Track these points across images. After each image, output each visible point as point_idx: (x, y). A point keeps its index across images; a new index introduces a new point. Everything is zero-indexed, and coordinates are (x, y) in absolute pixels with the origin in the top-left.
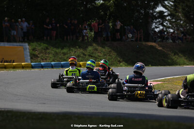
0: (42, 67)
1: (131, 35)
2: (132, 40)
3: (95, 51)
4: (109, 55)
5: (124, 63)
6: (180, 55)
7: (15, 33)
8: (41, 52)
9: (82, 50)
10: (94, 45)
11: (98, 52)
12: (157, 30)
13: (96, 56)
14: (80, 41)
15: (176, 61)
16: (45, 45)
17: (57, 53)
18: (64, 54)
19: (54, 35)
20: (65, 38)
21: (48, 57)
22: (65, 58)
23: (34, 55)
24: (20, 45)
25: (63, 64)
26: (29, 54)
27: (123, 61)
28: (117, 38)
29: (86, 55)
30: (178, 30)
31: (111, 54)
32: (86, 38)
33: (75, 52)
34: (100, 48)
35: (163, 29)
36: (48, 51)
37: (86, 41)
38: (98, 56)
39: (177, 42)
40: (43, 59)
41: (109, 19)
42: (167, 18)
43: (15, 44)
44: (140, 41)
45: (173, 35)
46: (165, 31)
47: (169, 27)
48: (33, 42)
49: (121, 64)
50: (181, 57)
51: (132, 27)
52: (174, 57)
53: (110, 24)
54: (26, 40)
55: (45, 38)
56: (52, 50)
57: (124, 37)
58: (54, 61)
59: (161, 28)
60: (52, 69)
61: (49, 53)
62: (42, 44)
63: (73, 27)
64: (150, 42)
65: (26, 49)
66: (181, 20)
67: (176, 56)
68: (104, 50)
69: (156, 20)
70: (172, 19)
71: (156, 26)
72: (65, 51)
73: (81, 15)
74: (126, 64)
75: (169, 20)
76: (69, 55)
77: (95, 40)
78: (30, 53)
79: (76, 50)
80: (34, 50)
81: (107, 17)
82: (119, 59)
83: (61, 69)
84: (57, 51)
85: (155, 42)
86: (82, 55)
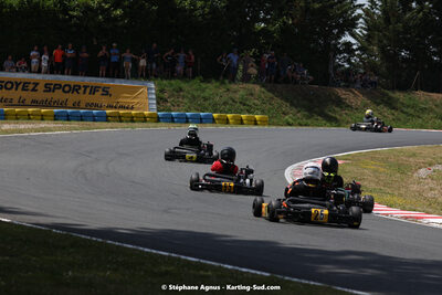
0: (172, 120)
4: (270, 104)
8: (173, 95)
11: (254, 99)
17: (193, 96)
18: (205, 99)
21: (182, 102)
22: (207, 106)
23: (162, 98)
24: (143, 84)
31: (273, 102)
36: (182, 94)
40: (174, 107)
42: (356, 53)
61: (183, 97)
65: (151, 89)
66: (376, 57)
69: (340, 55)
70: (363, 54)
75: (359, 56)
76: (211, 100)
78: (156, 95)
80: (162, 91)
82: (284, 110)
84: (196, 94)
86: (231, 102)
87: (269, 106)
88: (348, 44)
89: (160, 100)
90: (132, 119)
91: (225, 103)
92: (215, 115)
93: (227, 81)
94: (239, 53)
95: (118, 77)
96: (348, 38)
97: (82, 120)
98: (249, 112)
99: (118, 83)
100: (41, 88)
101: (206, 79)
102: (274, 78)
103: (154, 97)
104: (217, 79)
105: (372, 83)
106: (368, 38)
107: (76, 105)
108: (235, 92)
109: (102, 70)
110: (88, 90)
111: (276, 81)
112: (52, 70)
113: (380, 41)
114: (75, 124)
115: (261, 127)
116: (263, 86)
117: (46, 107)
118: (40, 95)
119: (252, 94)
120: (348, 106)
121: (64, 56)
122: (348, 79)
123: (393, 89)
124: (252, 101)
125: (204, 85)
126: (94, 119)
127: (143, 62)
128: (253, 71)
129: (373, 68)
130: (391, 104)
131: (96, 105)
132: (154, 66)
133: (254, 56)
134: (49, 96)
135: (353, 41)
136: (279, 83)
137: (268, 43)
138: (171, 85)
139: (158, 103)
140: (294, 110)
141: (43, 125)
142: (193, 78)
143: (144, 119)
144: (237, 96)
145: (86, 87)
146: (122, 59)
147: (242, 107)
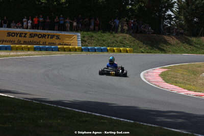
0: (88, 50)
8: (88, 39)
17: (98, 40)
18: (104, 41)
21: (93, 42)
22: (104, 44)
24: (75, 34)
25: (103, 48)
29: (117, 42)
31: (135, 42)
40: (89, 44)
43: (72, 33)
61: (94, 40)
65: (79, 36)
66: (183, 21)
69: (166, 20)
75: (174, 21)
76: (107, 41)
80: (84, 37)
84: (99, 39)
86: (115, 42)
87: (133, 44)
88: (170, 15)
89: (83, 41)
90: (70, 50)
91: (113, 43)
92: (108, 48)
93: (114, 33)
94: (119, 19)
95: (64, 31)
96: (170, 12)
97: (47, 50)
98: (124, 46)
99: (63, 33)
100: (28, 36)
101: (104, 32)
102: (135, 31)
103: (80, 40)
104: (109, 32)
105: (181, 33)
106: (179, 12)
107: (44, 44)
108: (118, 37)
109: (56, 27)
110: (50, 36)
111: (136, 33)
112: (33, 27)
113: (184, 14)
114: (44, 52)
115: (129, 54)
116: (130, 35)
117: (30, 44)
118: (28, 39)
119: (125, 39)
120: (170, 44)
121: (38, 21)
122: (170, 31)
123: (190, 36)
124: (125, 42)
125: (103, 34)
126: (52, 50)
127: (75, 24)
128: (126, 28)
129: (181, 26)
130: (189, 43)
131: (54, 44)
132: (80, 26)
133: (126, 21)
134: (32, 39)
135: (172, 14)
136: (138, 33)
137: (133, 15)
138: (88, 34)
139: (82, 43)
140: (145, 46)
141: (29, 53)
142: (98, 31)
143: (75, 50)
144: (118, 40)
145: (49, 35)
146: (65, 22)
147: (121, 45)
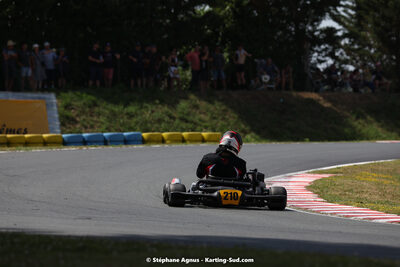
0: (85, 142)
1: (268, 77)
2: (269, 89)
3: (194, 111)
4: (223, 119)
5: (253, 134)
6: (369, 117)
7: (30, 73)
8: (83, 112)
9: (166, 108)
10: (192, 97)
11: (200, 113)
12: (321, 67)
13: (196, 119)
14: (162, 89)
15: (360, 130)
16: (89, 97)
17: (114, 114)
18: (131, 116)
19: (111, 77)
20: (132, 83)
21: (96, 122)
22: (133, 125)
23: (67, 117)
24: (40, 98)
25: (129, 136)
26: (57, 116)
27: (253, 130)
28: (240, 83)
29: (174, 118)
30: (364, 66)
31: (227, 117)
32: (175, 83)
33: (153, 112)
34: (203, 104)
35: (333, 66)
36: (96, 109)
37: (176, 89)
38: (200, 120)
39: (362, 91)
40: (86, 128)
41: (223, 43)
42: (342, 43)
43: (29, 95)
44: (287, 89)
45: (355, 77)
46: (338, 70)
47: (346, 62)
48: (66, 92)
49: (248, 137)
50: (371, 123)
51: (270, 60)
52: (356, 123)
53: (226, 55)
54: (53, 86)
55: (91, 83)
56: (106, 108)
57: (253, 82)
58: (108, 130)
59: (330, 62)
60: (105, 147)
61: (99, 114)
62: (84, 95)
63: (148, 61)
64: (308, 91)
65: (52, 105)
66: (371, 47)
67: (361, 121)
68: (212, 108)
69: (319, 46)
70: (353, 44)
71: (320, 58)
72: (132, 109)
73: (165, 36)
74: (257, 137)
76: (139, 117)
77: (193, 86)
78: (59, 113)
79: (154, 108)
80: (67, 107)
81: (220, 39)
82: (243, 126)
83: (124, 147)
84: (116, 109)
85: (316, 91)
86: (167, 119)
87: (223, 123)
88: (330, 31)
89: (66, 121)
90: (27, 144)
91: (160, 121)
92: (145, 135)
96: (329, 23)
98: (193, 131)
111: (229, 87)
124: (198, 117)
135: (336, 26)
139: (63, 124)
143: (43, 144)
147: (184, 125)
